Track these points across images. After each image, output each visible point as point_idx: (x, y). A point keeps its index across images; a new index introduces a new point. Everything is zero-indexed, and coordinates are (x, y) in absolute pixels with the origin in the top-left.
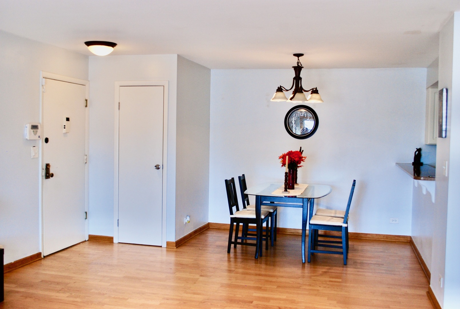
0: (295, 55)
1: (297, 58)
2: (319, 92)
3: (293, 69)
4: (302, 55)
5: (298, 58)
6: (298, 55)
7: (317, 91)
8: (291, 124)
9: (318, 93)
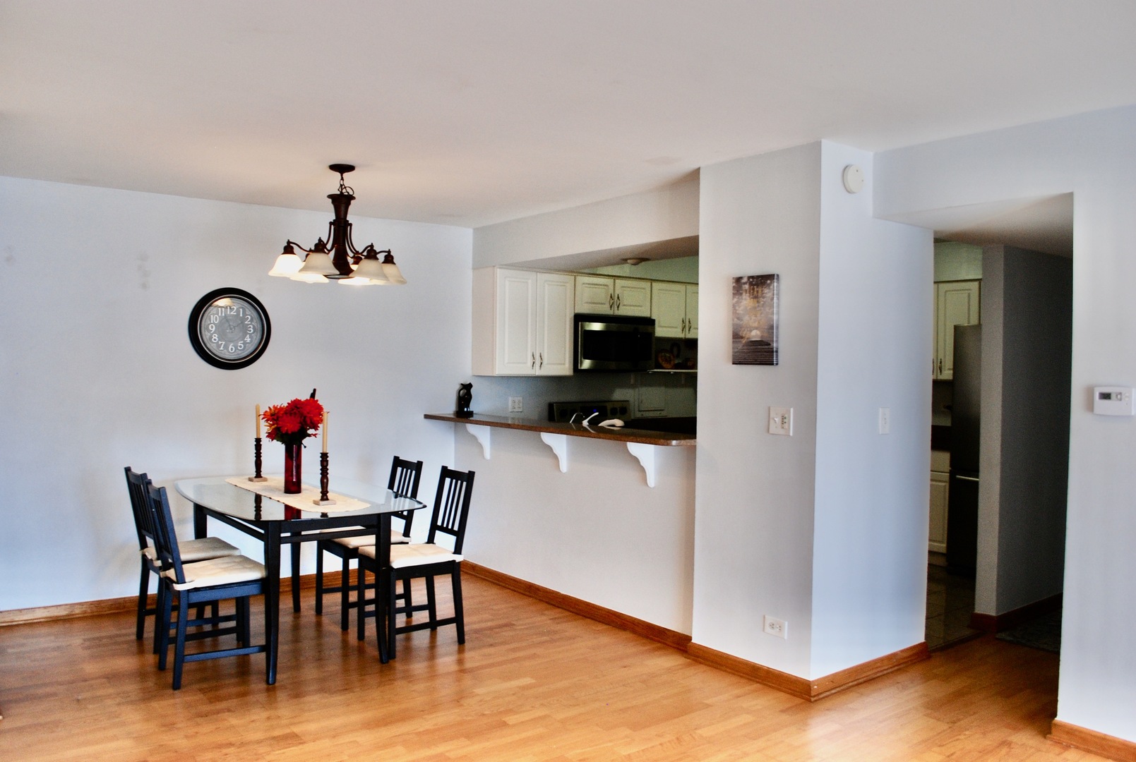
0: (334, 167)
1: (338, 175)
2: (395, 261)
3: (330, 200)
4: (350, 168)
5: (342, 175)
6: (342, 169)
7: (392, 257)
8: (207, 333)
9: (394, 264)
